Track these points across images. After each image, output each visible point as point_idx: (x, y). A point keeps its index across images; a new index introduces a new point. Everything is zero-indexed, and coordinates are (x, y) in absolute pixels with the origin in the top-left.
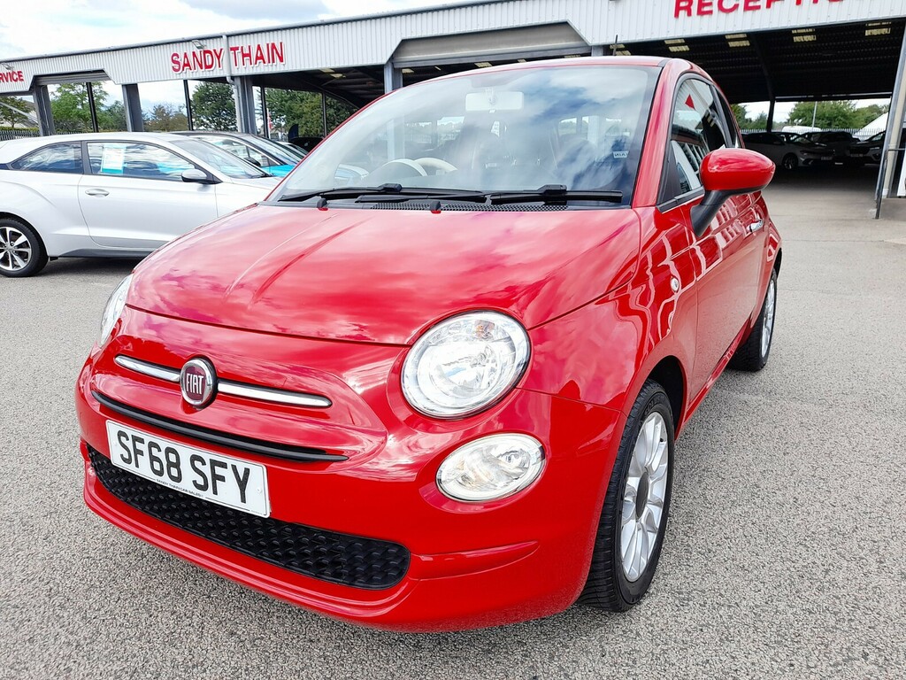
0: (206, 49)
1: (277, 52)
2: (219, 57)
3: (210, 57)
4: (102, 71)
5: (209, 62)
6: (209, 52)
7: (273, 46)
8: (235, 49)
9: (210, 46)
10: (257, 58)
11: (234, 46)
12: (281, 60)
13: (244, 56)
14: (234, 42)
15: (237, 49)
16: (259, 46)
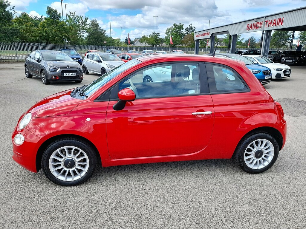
0: (258, 22)
1: (281, 22)
2: (261, 24)
3: (258, 25)
4: (228, 31)
5: (258, 26)
6: (259, 23)
7: (280, 19)
8: (267, 21)
9: (259, 21)
10: (274, 24)
11: (267, 20)
12: (282, 24)
13: (269, 23)
14: (267, 19)
15: (268, 21)
16: (275, 19)
